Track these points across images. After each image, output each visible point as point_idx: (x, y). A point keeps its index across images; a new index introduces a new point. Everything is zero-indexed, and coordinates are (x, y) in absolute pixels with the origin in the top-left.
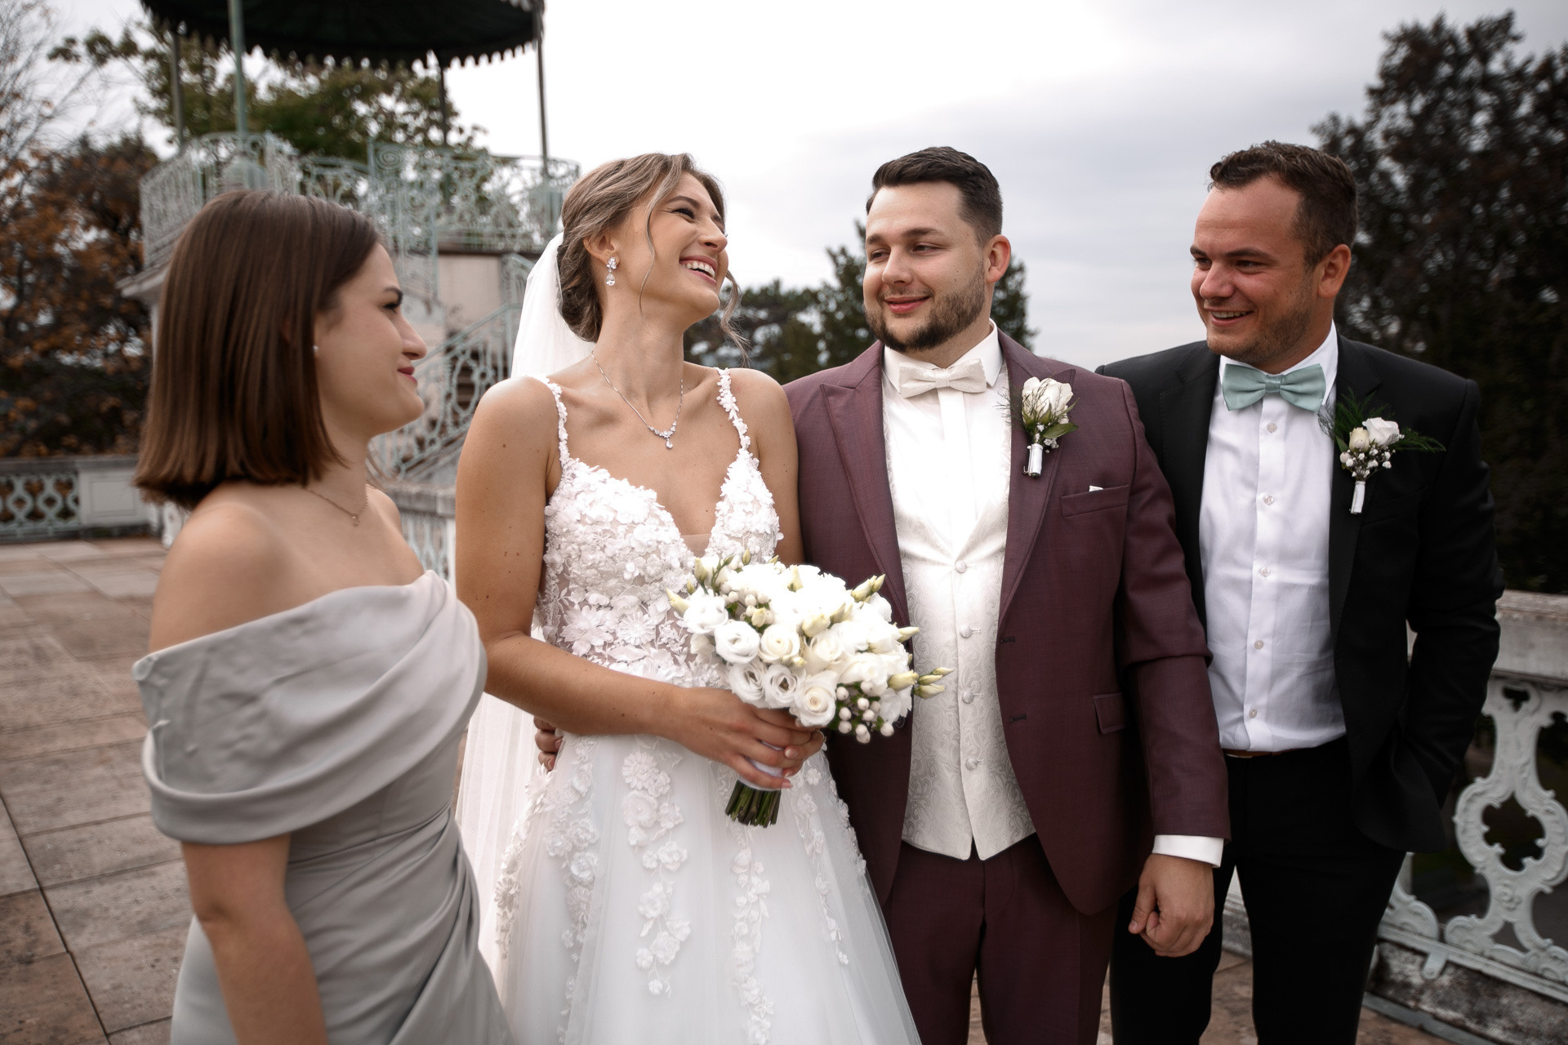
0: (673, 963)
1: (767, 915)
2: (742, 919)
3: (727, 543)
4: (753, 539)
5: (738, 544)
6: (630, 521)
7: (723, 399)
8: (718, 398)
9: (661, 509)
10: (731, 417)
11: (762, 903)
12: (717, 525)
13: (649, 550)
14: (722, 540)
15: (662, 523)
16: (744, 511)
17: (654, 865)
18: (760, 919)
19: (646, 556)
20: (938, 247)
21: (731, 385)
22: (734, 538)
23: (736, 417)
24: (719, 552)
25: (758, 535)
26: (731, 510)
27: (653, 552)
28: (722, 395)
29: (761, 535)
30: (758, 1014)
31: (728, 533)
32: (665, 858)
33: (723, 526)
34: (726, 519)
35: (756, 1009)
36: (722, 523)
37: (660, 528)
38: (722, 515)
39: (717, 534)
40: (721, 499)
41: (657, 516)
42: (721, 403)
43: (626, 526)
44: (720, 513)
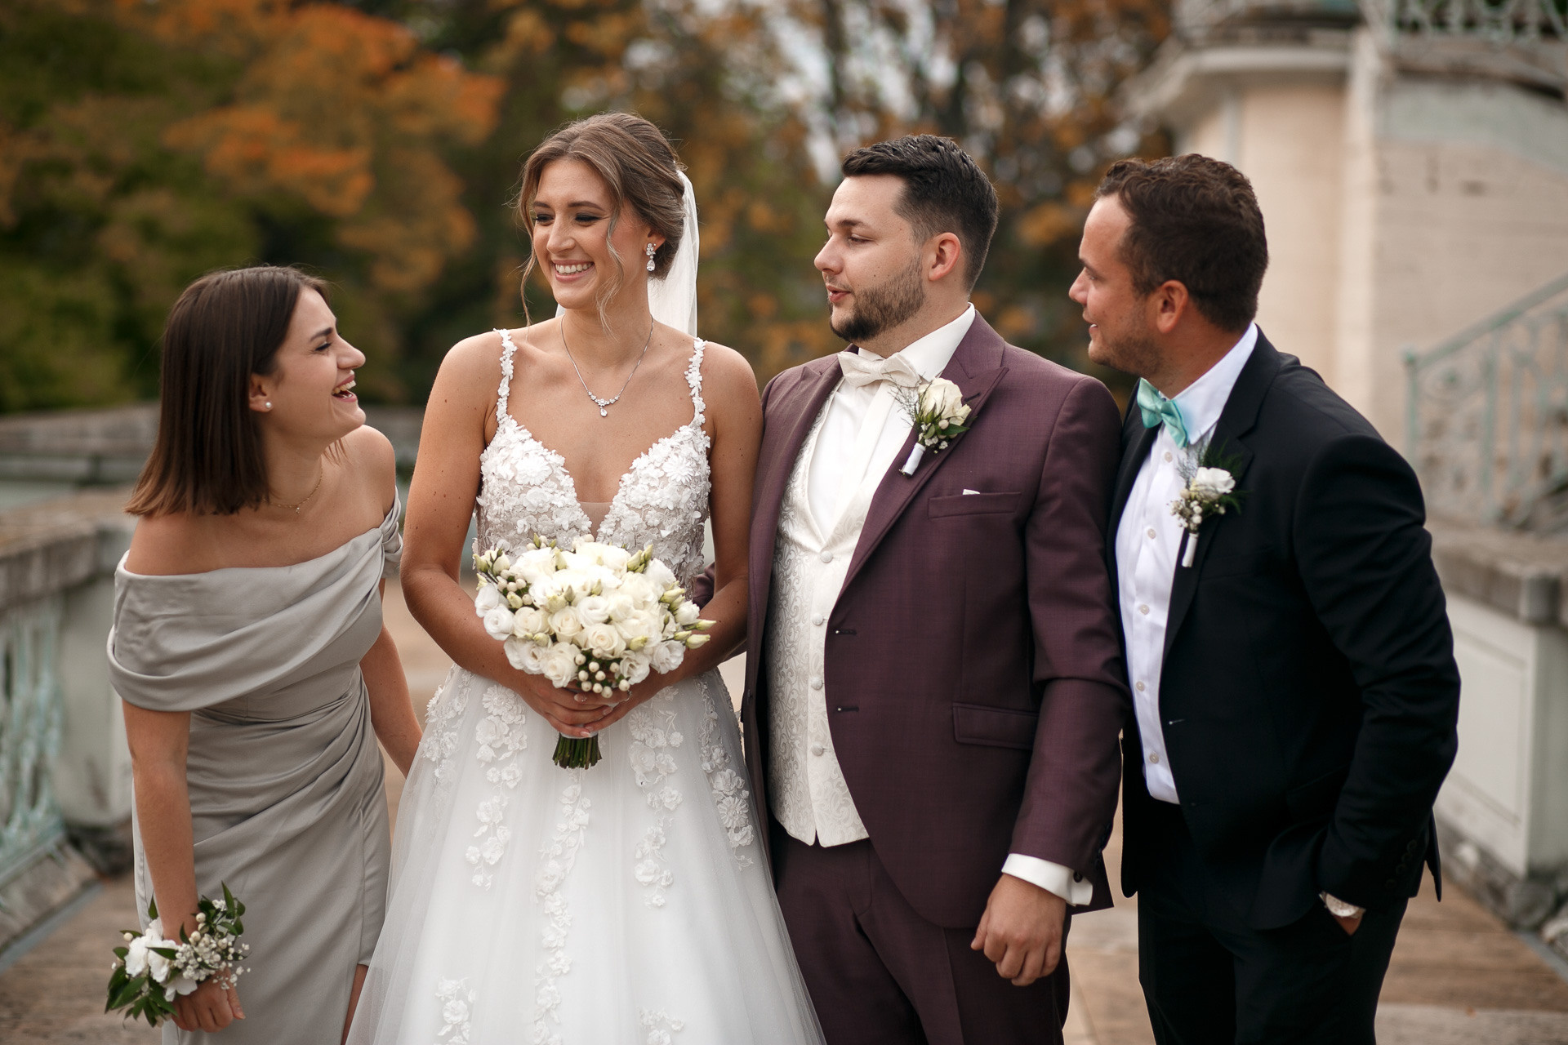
0: (498, 863)
1: (583, 843)
2: (559, 842)
3: (626, 512)
4: (653, 512)
5: (637, 516)
6: (527, 482)
7: (690, 375)
8: (686, 373)
9: (565, 474)
10: (692, 393)
11: (581, 832)
12: (619, 494)
13: (541, 511)
14: (622, 509)
15: (561, 488)
16: (648, 485)
17: (495, 780)
18: (577, 846)
19: (537, 515)
20: (865, 240)
21: (701, 364)
22: (634, 508)
23: (697, 394)
24: (618, 520)
25: (658, 508)
26: (635, 483)
27: (545, 513)
28: (690, 370)
29: (663, 510)
30: (557, 922)
31: (628, 503)
32: (505, 776)
33: (624, 496)
34: (628, 490)
35: (556, 918)
36: (624, 493)
37: (557, 491)
38: (625, 486)
39: (618, 504)
40: (630, 472)
41: (558, 481)
42: (687, 378)
43: (521, 487)
44: (624, 484)
